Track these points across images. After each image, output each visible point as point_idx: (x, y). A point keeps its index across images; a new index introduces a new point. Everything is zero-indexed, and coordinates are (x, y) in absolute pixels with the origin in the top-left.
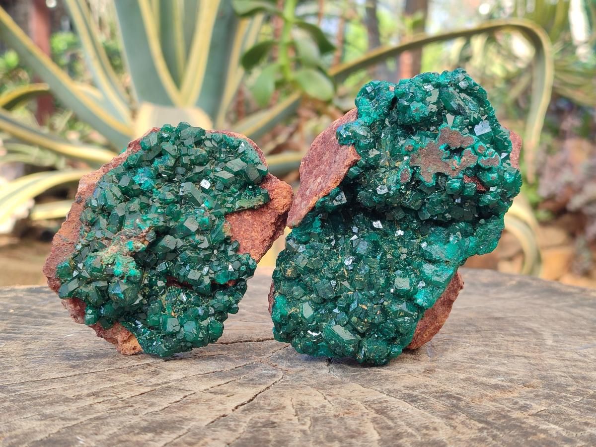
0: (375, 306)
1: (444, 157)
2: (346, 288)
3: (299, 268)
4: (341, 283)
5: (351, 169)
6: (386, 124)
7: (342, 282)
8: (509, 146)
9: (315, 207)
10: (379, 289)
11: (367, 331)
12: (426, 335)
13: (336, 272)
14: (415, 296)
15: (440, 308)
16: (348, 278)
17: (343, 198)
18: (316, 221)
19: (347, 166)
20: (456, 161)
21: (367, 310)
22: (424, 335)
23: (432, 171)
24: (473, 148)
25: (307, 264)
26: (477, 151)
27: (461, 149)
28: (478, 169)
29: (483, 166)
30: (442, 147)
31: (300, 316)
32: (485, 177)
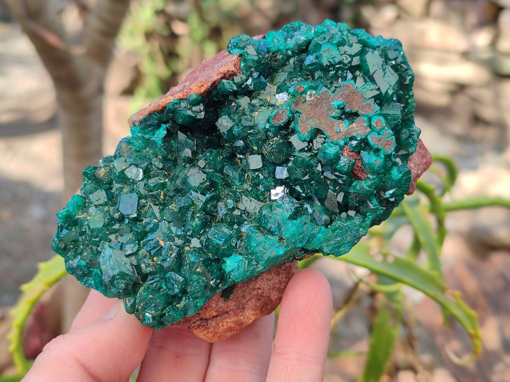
0: (174, 247)
1: (333, 114)
2: (153, 214)
3: (115, 171)
4: (150, 205)
5: (224, 81)
6: (289, 63)
7: (152, 204)
8: (413, 145)
9: (165, 107)
10: (189, 230)
11: (151, 273)
12: (223, 326)
13: (151, 191)
14: (225, 259)
15: (253, 301)
16: (161, 204)
17: (199, 112)
18: (162, 129)
19: (221, 73)
20: (344, 126)
21: (162, 247)
22: (220, 324)
23: (312, 124)
24: (370, 119)
25: (125, 169)
26: (373, 123)
27: (356, 115)
28: (364, 144)
29: (372, 143)
30: (335, 103)
31: (86, 223)
32: (368, 158)
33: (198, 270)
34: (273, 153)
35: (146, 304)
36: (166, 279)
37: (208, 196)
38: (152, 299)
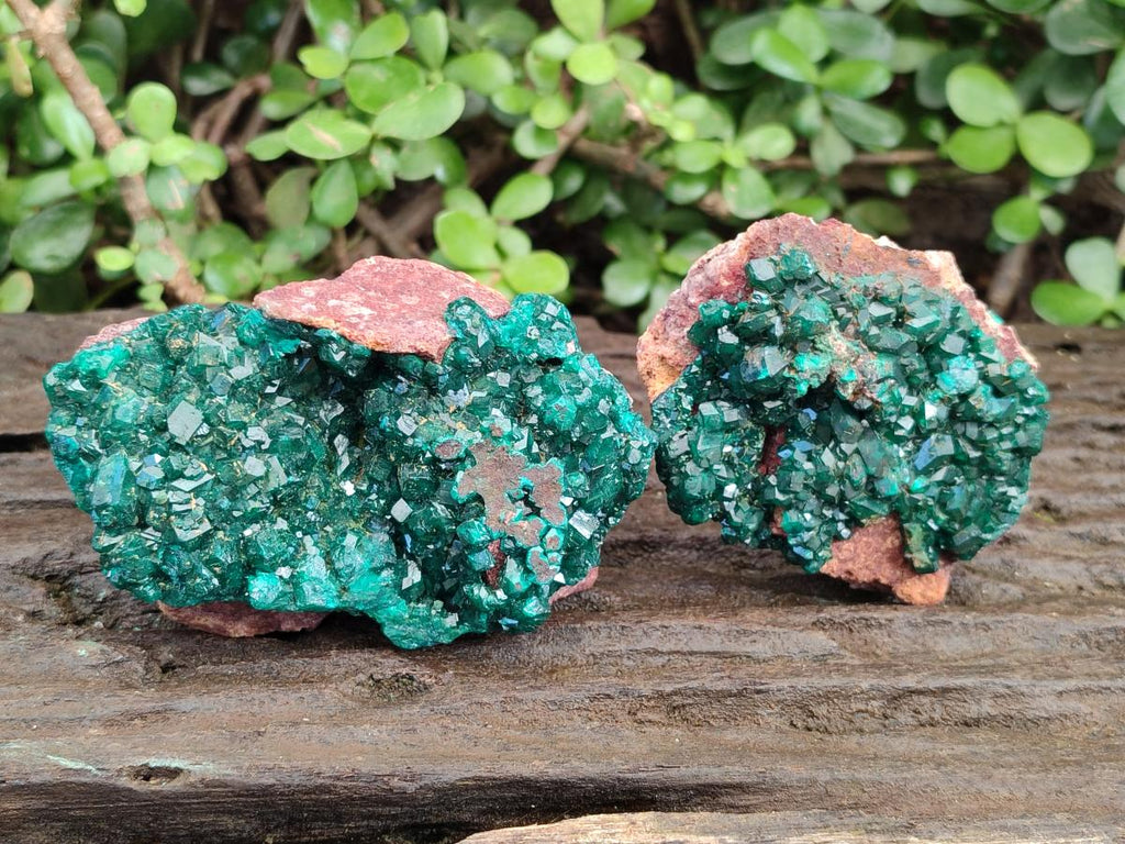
1: (511, 491)
3: (195, 356)
4: (211, 442)
5: (413, 358)
6: (512, 371)
7: (214, 443)
8: (578, 577)
9: (316, 329)
11: (154, 529)
13: (226, 425)
14: (260, 573)
16: (226, 449)
18: (293, 343)
19: (415, 349)
20: (514, 515)
21: (190, 509)
23: (480, 485)
24: (549, 528)
25: (209, 366)
26: (548, 536)
27: (536, 511)
28: (521, 555)
29: (529, 561)
30: (524, 481)
31: (113, 403)
32: (513, 573)
33: (217, 569)
34: (409, 485)
35: (124, 562)
36: (168, 549)
37: (291, 479)
38: (134, 560)
